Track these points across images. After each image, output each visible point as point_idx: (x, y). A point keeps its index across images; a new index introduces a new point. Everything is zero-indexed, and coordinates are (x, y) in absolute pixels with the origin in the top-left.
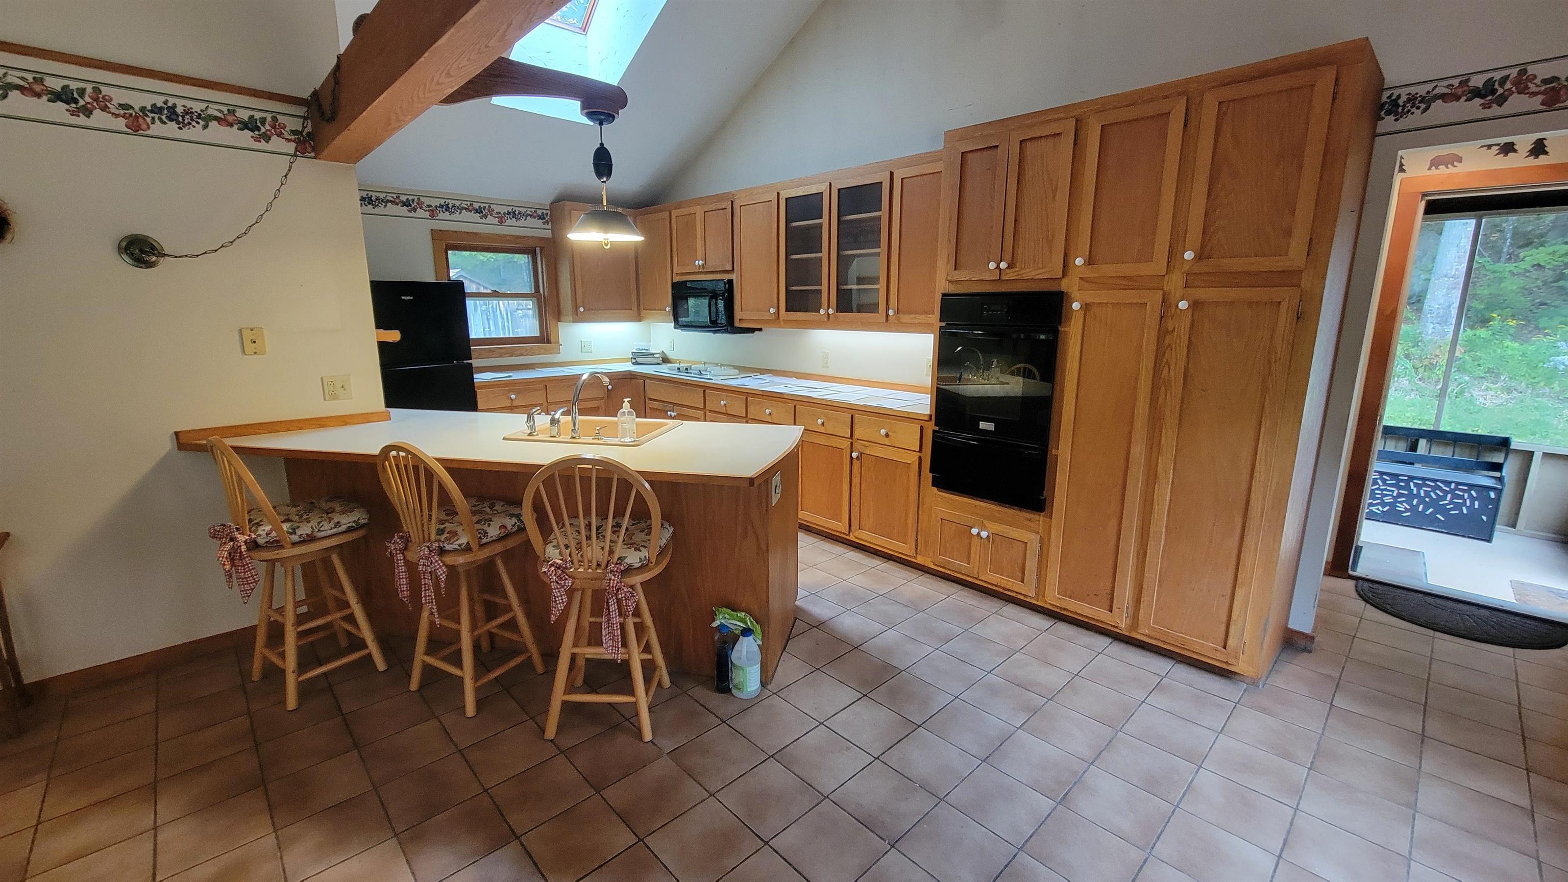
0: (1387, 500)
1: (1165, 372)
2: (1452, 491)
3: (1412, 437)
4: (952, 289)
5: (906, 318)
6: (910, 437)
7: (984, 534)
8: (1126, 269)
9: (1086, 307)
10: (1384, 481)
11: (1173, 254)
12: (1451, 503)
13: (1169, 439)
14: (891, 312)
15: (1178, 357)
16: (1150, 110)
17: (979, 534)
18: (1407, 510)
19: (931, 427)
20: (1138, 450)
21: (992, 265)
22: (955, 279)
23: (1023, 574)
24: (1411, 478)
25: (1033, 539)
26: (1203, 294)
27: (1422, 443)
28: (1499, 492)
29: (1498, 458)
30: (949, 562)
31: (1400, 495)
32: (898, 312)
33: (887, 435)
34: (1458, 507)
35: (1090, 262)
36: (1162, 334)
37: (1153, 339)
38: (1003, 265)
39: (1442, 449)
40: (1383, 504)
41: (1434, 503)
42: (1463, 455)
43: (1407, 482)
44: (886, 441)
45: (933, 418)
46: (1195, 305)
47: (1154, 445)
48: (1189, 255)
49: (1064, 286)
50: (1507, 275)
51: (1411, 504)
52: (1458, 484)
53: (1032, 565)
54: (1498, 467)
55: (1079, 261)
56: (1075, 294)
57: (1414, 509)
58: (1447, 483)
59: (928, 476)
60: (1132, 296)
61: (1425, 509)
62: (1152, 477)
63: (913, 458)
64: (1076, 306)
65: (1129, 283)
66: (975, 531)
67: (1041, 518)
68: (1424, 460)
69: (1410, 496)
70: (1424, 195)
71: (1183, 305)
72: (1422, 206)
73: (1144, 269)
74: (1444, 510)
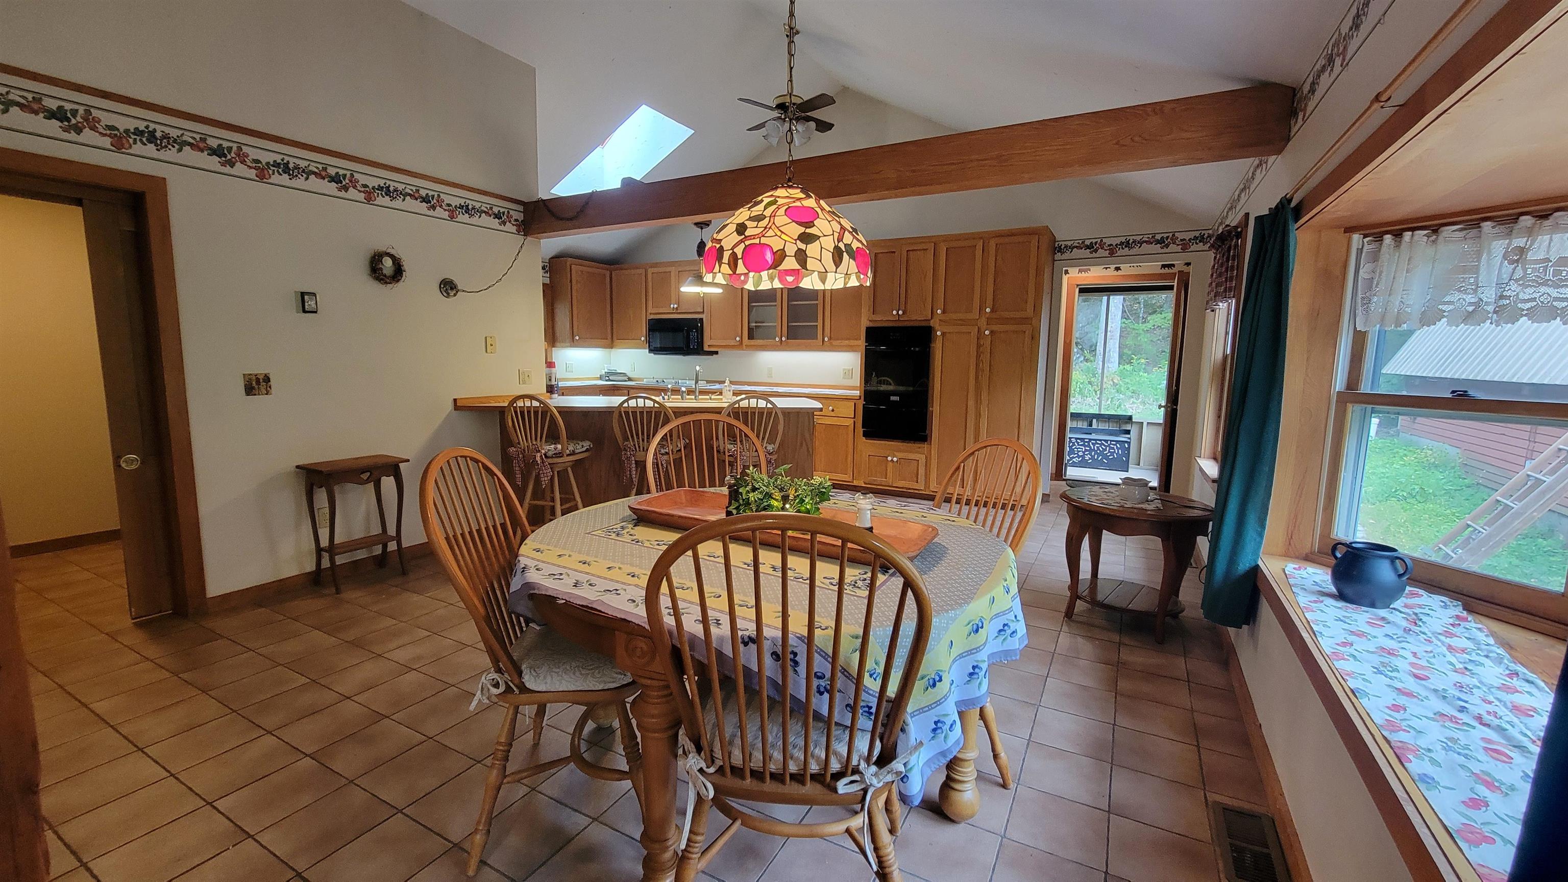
0: (1081, 454)
1: (981, 365)
2: (1109, 446)
3: (1089, 418)
4: (872, 325)
5: (835, 343)
6: (847, 410)
7: (895, 459)
8: (961, 316)
9: (943, 334)
10: (1078, 443)
11: (981, 309)
12: (1109, 452)
13: (984, 396)
14: (826, 339)
15: (986, 357)
16: (966, 243)
17: (892, 460)
18: (1090, 459)
19: (861, 403)
20: (971, 403)
21: (895, 312)
22: (874, 319)
23: (917, 478)
24: (1090, 440)
25: (921, 458)
26: (995, 328)
27: (1094, 421)
28: (1129, 443)
29: (1128, 427)
30: (874, 480)
31: (1086, 450)
32: (830, 339)
33: (833, 410)
34: (1112, 454)
35: (944, 312)
36: (979, 346)
37: (975, 349)
38: (900, 312)
39: (1103, 424)
40: (1079, 457)
41: (1102, 452)
42: (1113, 427)
43: (1088, 442)
44: (833, 414)
45: (863, 398)
46: (992, 332)
47: (978, 401)
48: (988, 310)
49: (932, 323)
50: (1141, 332)
51: (1091, 455)
52: (1111, 441)
53: (922, 471)
54: (1128, 432)
55: (939, 311)
56: (937, 327)
57: (1092, 458)
58: (1106, 441)
59: (860, 430)
60: (964, 329)
61: (1098, 457)
62: (978, 416)
63: (850, 422)
64: (939, 333)
65: (964, 323)
66: (889, 458)
67: (926, 445)
68: (1097, 431)
69: (1091, 450)
70: (1078, 285)
71: (987, 332)
72: (1077, 290)
73: (969, 316)
74: (1106, 457)
